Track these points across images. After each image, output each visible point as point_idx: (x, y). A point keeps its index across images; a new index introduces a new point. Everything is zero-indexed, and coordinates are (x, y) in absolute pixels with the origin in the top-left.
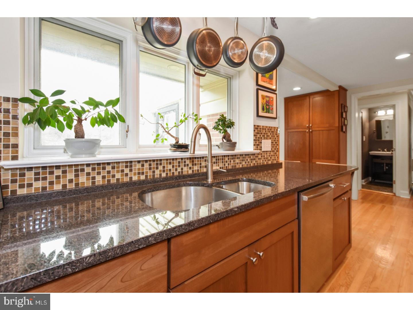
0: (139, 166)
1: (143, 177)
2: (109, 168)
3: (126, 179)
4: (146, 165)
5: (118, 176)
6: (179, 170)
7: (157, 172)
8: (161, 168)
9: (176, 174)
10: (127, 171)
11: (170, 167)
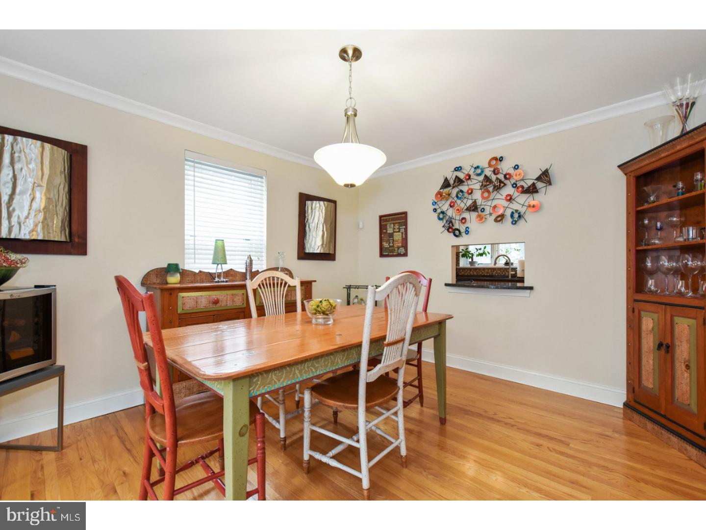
0: (487, 270)
1: (488, 274)
2: (478, 270)
3: (483, 274)
4: (490, 270)
5: (480, 273)
6: (504, 273)
7: (494, 273)
8: (495, 272)
9: (502, 275)
10: (483, 271)
11: (499, 272)
